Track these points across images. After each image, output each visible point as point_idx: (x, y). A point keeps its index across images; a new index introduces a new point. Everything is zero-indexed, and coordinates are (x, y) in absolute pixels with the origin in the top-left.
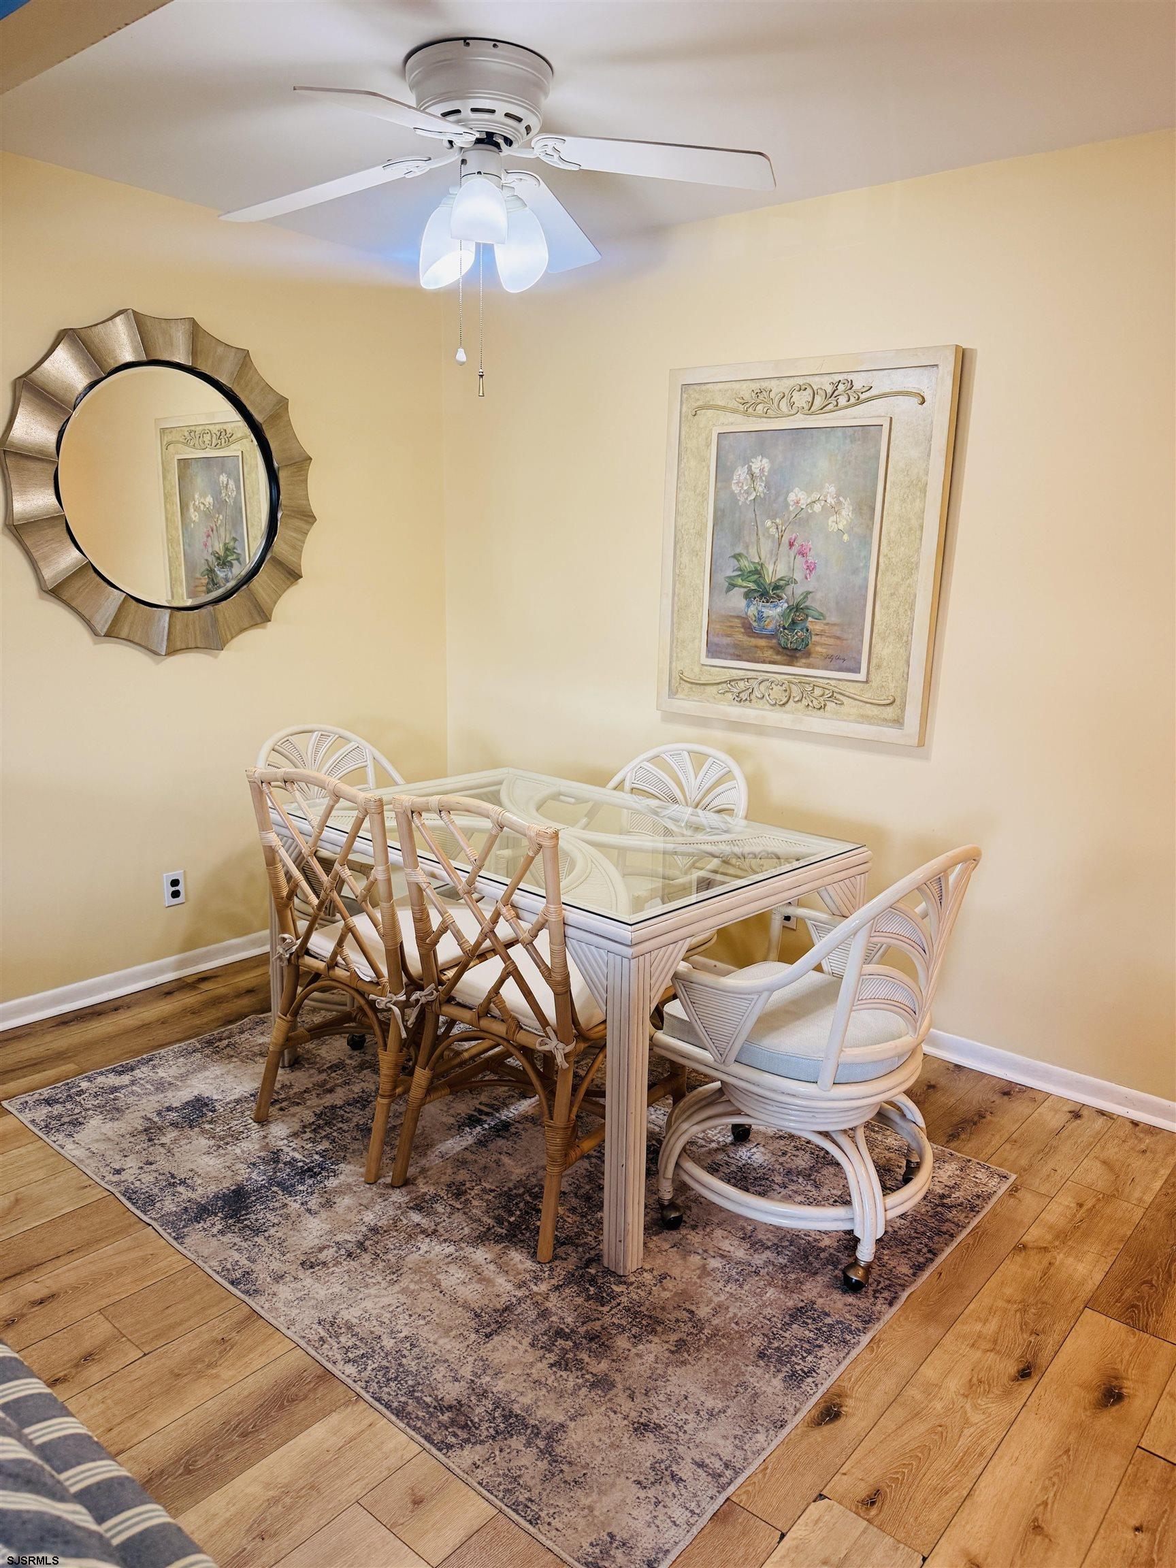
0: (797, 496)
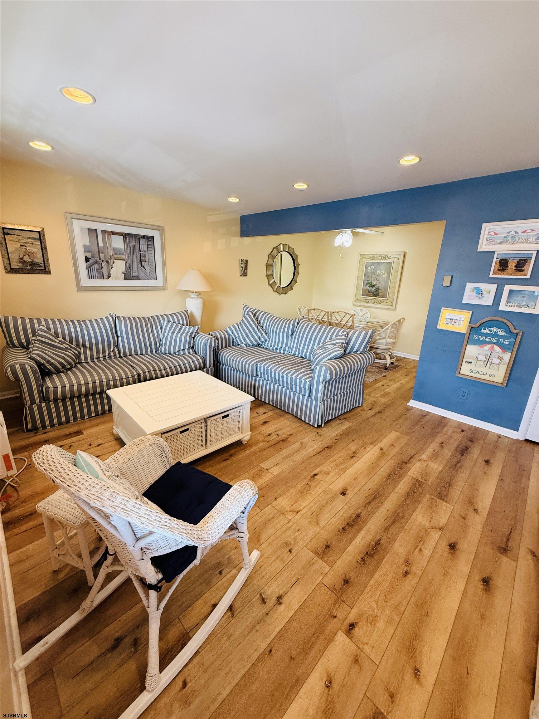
0: (378, 272)
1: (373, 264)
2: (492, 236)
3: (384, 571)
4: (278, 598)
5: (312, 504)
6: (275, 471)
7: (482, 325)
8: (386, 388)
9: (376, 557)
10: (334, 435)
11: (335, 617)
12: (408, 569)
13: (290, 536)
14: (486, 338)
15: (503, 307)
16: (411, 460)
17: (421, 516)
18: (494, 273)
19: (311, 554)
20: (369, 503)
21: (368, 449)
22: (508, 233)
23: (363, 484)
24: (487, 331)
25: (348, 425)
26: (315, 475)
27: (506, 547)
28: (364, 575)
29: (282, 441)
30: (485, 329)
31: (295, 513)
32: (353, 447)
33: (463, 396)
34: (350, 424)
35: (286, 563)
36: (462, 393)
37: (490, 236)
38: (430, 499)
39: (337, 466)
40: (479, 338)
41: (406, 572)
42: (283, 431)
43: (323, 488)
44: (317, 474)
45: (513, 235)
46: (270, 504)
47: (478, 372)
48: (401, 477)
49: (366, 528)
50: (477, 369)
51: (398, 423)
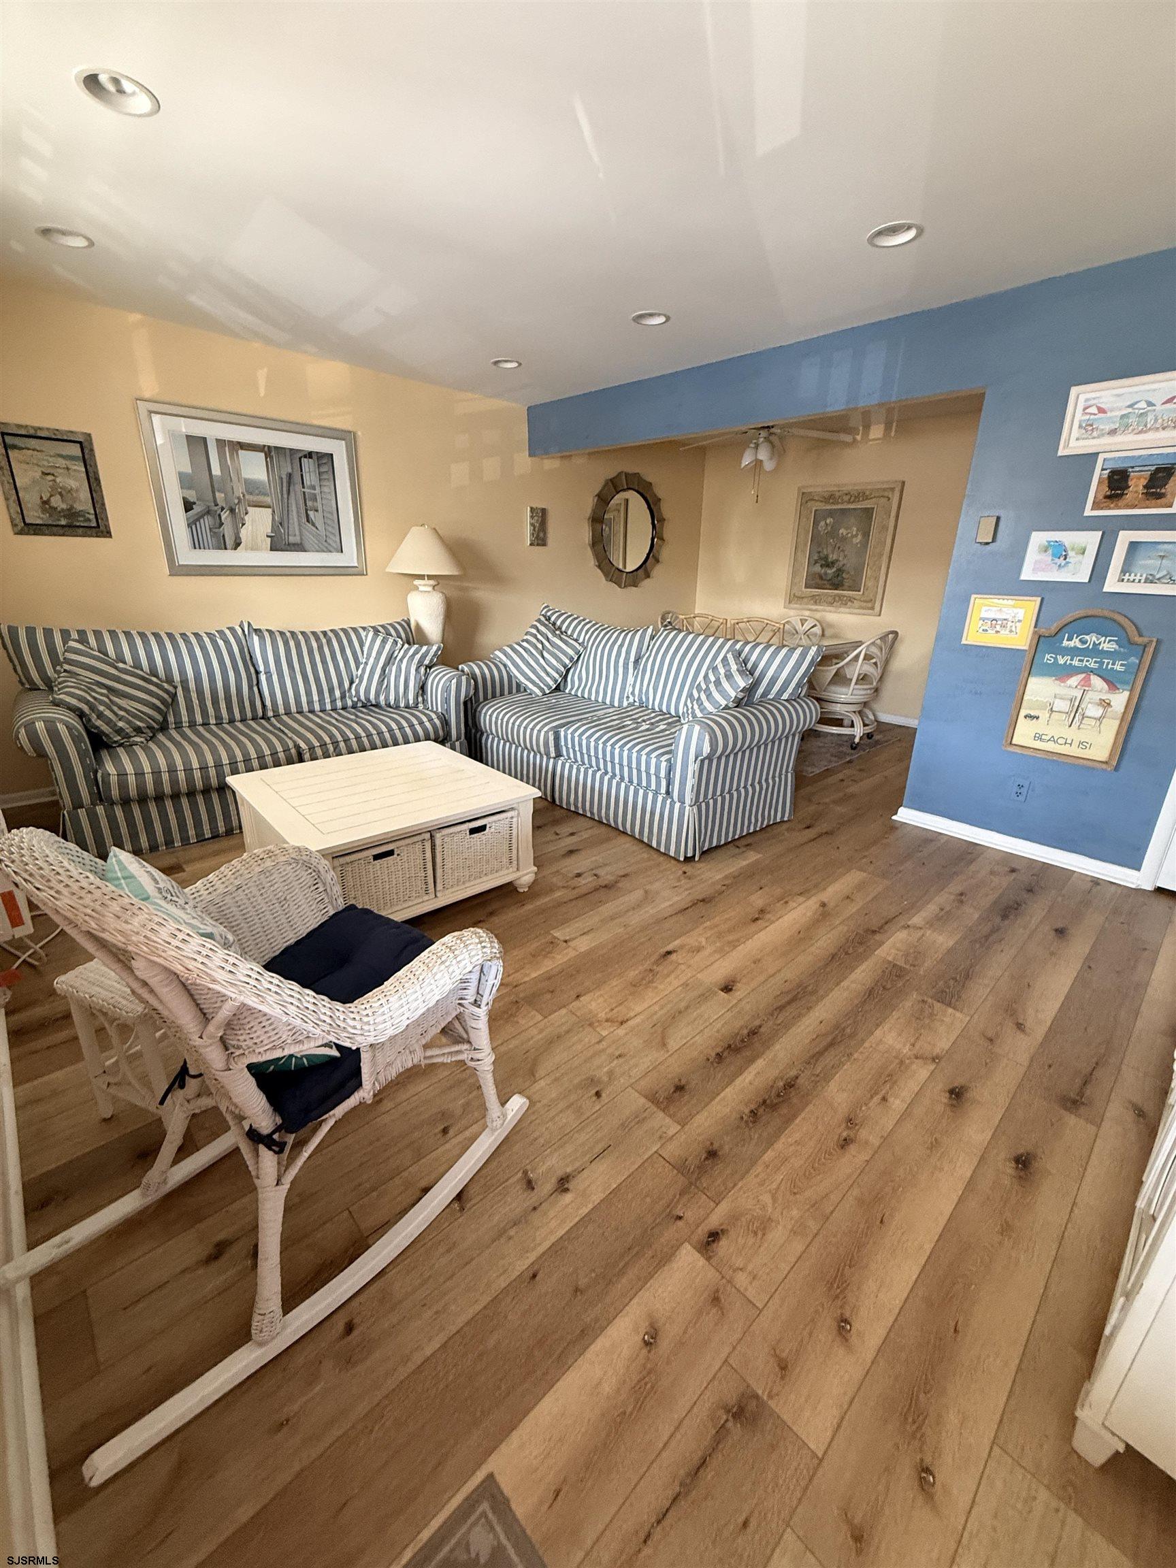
0: (842, 531)
1: (831, 513)
2: (1092, 417)
3: (797, 1136)
4: (562, 1179)
5: (656, 1008)
6: (583, 945)
7: (1064, 630)
8: (848, 786)
9: (784, 1110)
10: (718, 877)
11: (680, 1218)
12: (852, 1134)
13: (600, 1067)
14: (1072, 660)
15: (1112, 585)
16: (886, 927)
17: (894, 1034)
18: (1096, 506)
19: (643, 1100)
20: (781, 1008)
21: (792, 904)
22: (1131, 406)
23: (771, 971)
24: (1075, 642)
25: (755, 858)
26: (669, 953)
27: (1078, 1098)
28: (754, 1142)
29: (606, 886)
30: (1070, 639)
31: (616, 1024)
32: (758, 900)
33: (1019, 794)
34: (760, 856)
35: (585, 1117)
36: (1016, 789)
37: (1087, 417)
38: (919, 1002)
39: (720, 935)
40: (1056, 659)
41: (845, 1140)
42: (608, 868)
43: (683, 979)
44: (674, 951)
45: (1142, 411)
46: (564, 1006)
47: (1052, 739)
48: (861, 958)
49: (769, 1054)
50: (1050, 731)
51: (866, 853)
